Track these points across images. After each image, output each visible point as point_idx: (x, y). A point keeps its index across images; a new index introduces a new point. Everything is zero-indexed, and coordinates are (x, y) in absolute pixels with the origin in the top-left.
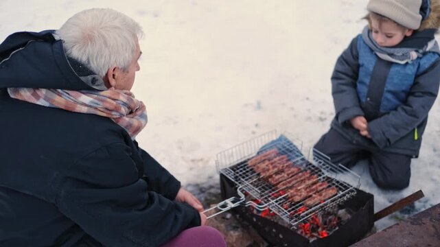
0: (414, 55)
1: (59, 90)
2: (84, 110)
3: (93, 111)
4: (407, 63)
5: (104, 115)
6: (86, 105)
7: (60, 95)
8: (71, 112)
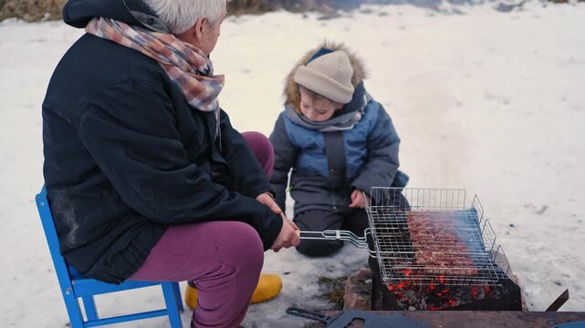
0: (358, 115)
1: (112, 21)
2: (128, 43)
3: (137, 47)
4: (355, 125)
5: (149, 54)
6: (131, 39)
7: (111, 25)
8: (117, 44)
